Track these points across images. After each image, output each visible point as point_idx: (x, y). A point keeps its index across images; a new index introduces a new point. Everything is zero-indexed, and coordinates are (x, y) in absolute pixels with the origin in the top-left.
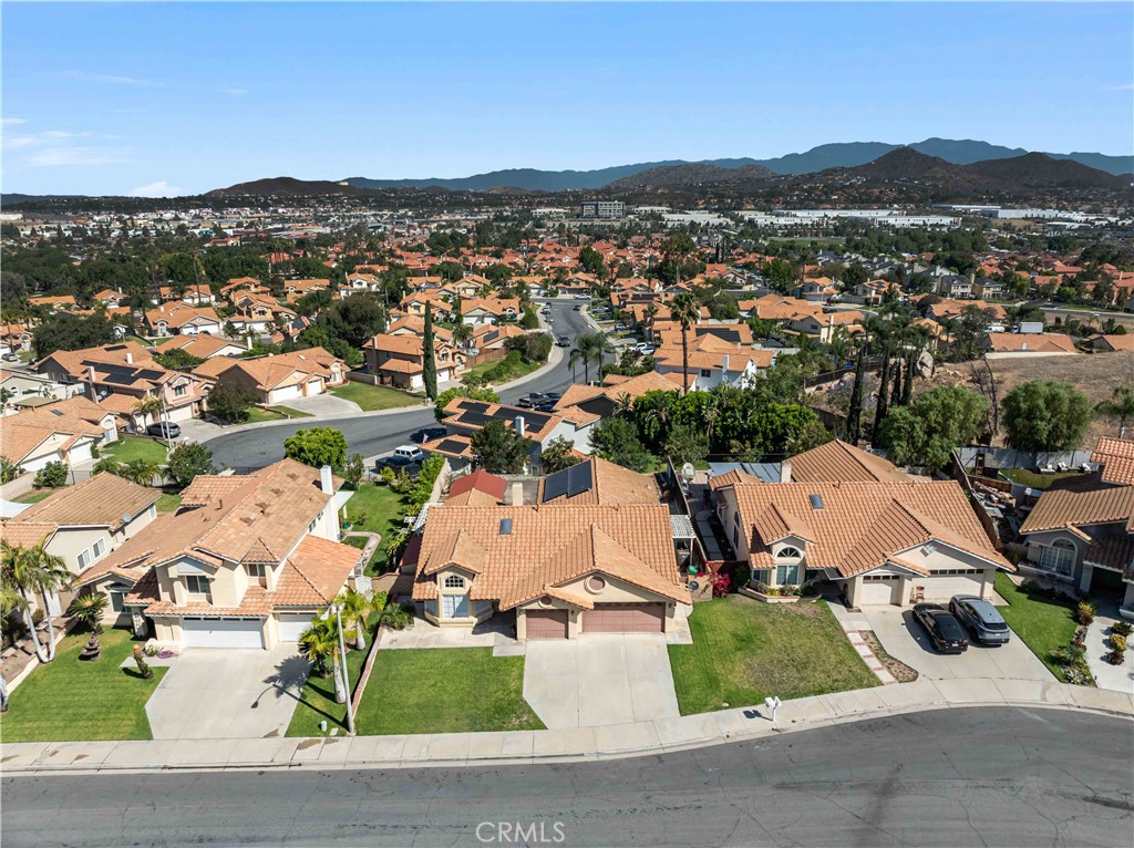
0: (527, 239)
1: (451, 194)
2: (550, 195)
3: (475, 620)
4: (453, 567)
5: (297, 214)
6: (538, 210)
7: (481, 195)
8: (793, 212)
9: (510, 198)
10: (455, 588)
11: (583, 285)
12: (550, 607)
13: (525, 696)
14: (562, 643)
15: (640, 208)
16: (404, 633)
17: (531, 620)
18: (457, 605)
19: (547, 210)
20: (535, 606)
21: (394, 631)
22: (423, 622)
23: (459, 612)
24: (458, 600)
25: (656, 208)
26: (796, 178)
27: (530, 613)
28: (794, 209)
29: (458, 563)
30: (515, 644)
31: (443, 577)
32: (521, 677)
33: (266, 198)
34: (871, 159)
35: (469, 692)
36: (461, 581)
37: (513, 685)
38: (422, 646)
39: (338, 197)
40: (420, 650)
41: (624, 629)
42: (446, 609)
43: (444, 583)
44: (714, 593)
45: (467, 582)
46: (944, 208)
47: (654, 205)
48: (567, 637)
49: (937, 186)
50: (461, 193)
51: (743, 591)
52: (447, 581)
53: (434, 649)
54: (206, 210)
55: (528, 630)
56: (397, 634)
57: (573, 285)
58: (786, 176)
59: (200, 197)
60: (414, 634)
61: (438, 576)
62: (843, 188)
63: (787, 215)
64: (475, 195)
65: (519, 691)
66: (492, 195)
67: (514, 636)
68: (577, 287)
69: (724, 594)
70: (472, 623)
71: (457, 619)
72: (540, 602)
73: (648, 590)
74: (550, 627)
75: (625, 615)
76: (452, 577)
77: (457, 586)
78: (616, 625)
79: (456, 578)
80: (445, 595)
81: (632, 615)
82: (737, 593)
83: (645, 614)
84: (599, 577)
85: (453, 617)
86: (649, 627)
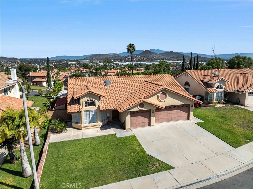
3: (101, 124)
4: (90, 94)
8: (126, 62)
10: (90, 107)
12: (144, 109)
15: (93, 62)
16: (63, 134)
17: (134, 118)
18: (91, 117)
19: (71, 63)
20: (136, 109)
21: (57, 134)
22: (72, 129)
23: (92, 120)
24: (92, 113)
25: (97, 62)
27: (133, 114)
29: (93, 91)
30: (126, 132)
31: (83, 101)
32: (139, 144)
35: (114, 156)
36: (94, 102)
37: (138, 149)
38: (75, 138)
40: (75, 140)
41: (172, 120)
42: (85, 118)
43: (84, 104)
45: (97, 103)
48: (150, 125)
52: (86, 103)
53: (82, 139)
55: (131, 124)
56: (58, 135)
60: (69, 134)
61: (81, 100)
64: (53, 61)
65: (143, 151)
66: (57, 61)
69: (198, 107)
70: (99, 125)
71: (91, 124)
72: (138, 106)
73: (186, 97)
74: (141, 121)
75: (173, 113)
76: (88, 101)
77: (91, 105)
78: (169, 118)
79: (91, 100)
80: (85, 111)
81: (176, 112)
82: (201, 106)
83: (181, 111)
84: (165, 92)
85: (89, 123)
86: (182, 118)
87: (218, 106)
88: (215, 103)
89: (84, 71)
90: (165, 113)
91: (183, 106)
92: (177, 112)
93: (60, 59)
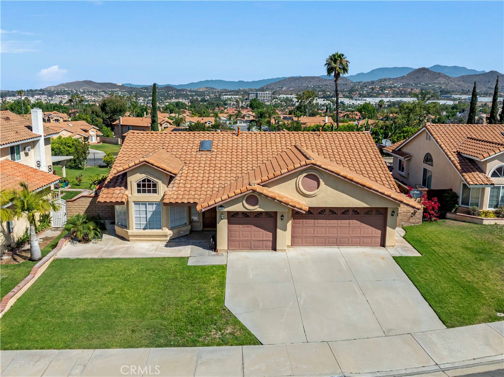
0: (219, 107)
1: (178, 91)
3: (170, 233)
4: (145, 166)
5: (93, 99)
6: (225, 97)
7: (193, 91)
8: (365, 99)
9: (209, 92)
10: (147, 194)
11: (252, 118)
12: (257, 208)
13: (228, 304)
14: (269, 254)
15: (280, 96)
16: (90, 245)
17: (236, 227)
18: (149, 216)
19: (230, 97)
20: (238, 208)
21: (78, 244)
22: (113, 237)
23: (152, 224)
24: (151, 209)
25: (289, 96)
26: (365, 83)
27: (233, 217)
28: (365, 97)
29: (151, 161)
30: (214, 255)
31: (134, 179)
32: (222, 285)
33: (77, 91)
34: (405, 74)
35: (155, 300)
36: (155, 185)
37: (212, 293)
38: (105, 256)
39: (116, 91)
40: (102, 260)
41: (338, 242)
42: (136, 217)
43: (135, 188)
44: (424, 217)
45: (162, 187)
46: (447, 97)
47: (288, 94)
48: (274, 248)
49: (441, 87)
50: (183, 90)
51: (453, 216)
52: (139, 185)
53: (118, 259)
54: (44, 96)
55: (229, 241)
56: (80, 247)
57: (246, 118)
58: (359, 83)
60: (100, 247)
61: (129, 179)
62: (391, 87)
63: (361, 100)
64: (190, 91)
65: (220, 299)
66: (199, 92)
67: (214, 248)
68: (249, 119)
69: (433, 219)
70: (166, 236)
71: (148, 231)
72: (244, 202)
73: (371, 190)
74: (254, 237)
75: (340, 225)
76: (144, 181)
77: (149, 191)
78: (329, 237)
79: (149, 181)
80: (136, 203)
81: (348, 225)
82: (446, 219)
83: (363, 225)
84: (314, 173)
85: (144, 229)
86: (366, 240)
87: (492, 222)
88: (486, 214)
89: (249, 117)
90: (318, 224)
91: (368, 211)
92: (351, 225)
93: (207, 88)
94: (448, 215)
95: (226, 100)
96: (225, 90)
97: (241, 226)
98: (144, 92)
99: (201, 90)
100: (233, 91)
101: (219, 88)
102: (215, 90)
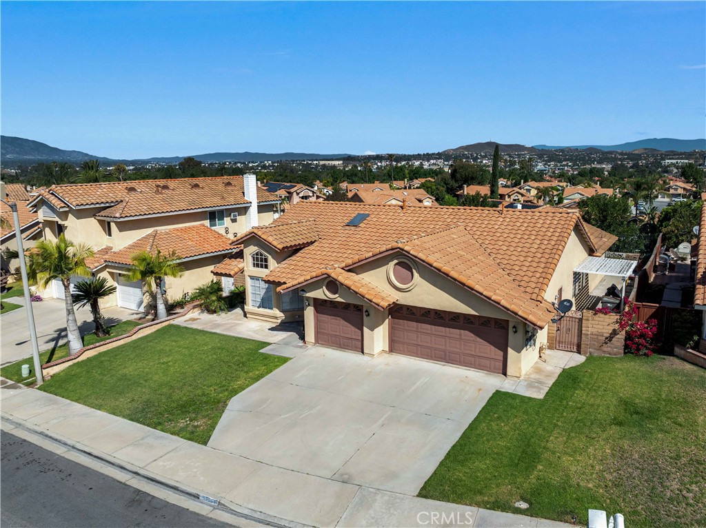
1: (604, 153)
2: (681, 154)
3: (281, 315)
4: (254, 238)
6: (667, 161)
7: (626, 154)
9: (648, 155)
10: (260, 269)
11: (680, 191)
12: (337, 298)
17: (325, 318)
18: (262, 294)
19: (674, 161)
23: (265, 303)
24: (264, 286)
27: (320, 305)
29: (259, 233)
31: (249, 252)
33: (477, 155)
36: (266, 260)
39: (523, 155)
41: (445, 358)
42: (251, 293)
43: (251, 261)
44: (626, 347)
45: (271, 262)
48: (362, 351)
50: (611, 153)
51: (682, 352)
52: (253, 258)
56: (203, 316)
57: (672, 191)
59: (439, 154)
61: (245, 250)
64: (621, 153)
66: (634, 154)
67: (303, 338)
68: (676, 192)
69: (643, 351)
70: (276, 318)
71: (262, 310)
72: (324, 287)
74: (343, 333)
75: (448, 335)
76: (257, 254)
77: (262, 267)
78: (435, 349)
79: (261, 255)
80: (252, 278)
81: (458, 337)
82: (674, 356)
83: (478, 339)
85: (259, 307)
89: (676, 189)
90: (421, 329)
92: (463, 337)
93: (646, 149)
94: (677, 350)
95: (668, 166)
96: (672, 151)
97: (329, 317)
98: (559, 155)
99: (637, 152)
100: (684, 153)
101: (663, 149)
102: (657, 153)
